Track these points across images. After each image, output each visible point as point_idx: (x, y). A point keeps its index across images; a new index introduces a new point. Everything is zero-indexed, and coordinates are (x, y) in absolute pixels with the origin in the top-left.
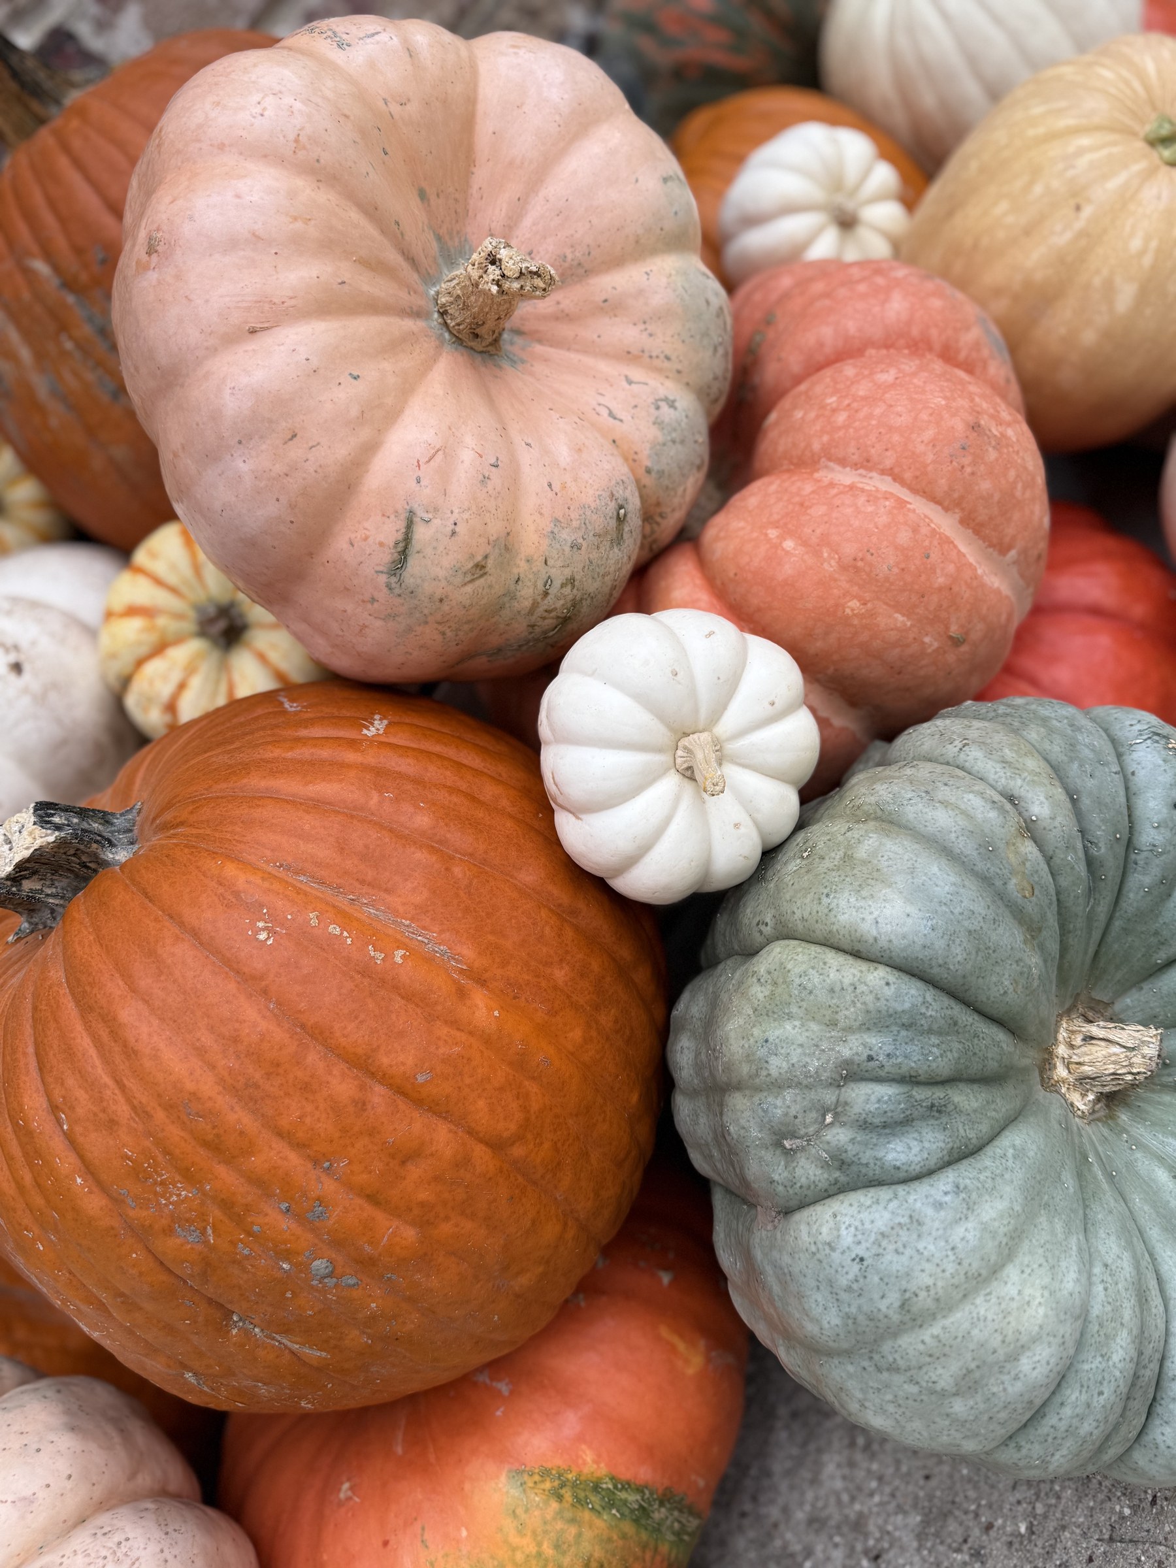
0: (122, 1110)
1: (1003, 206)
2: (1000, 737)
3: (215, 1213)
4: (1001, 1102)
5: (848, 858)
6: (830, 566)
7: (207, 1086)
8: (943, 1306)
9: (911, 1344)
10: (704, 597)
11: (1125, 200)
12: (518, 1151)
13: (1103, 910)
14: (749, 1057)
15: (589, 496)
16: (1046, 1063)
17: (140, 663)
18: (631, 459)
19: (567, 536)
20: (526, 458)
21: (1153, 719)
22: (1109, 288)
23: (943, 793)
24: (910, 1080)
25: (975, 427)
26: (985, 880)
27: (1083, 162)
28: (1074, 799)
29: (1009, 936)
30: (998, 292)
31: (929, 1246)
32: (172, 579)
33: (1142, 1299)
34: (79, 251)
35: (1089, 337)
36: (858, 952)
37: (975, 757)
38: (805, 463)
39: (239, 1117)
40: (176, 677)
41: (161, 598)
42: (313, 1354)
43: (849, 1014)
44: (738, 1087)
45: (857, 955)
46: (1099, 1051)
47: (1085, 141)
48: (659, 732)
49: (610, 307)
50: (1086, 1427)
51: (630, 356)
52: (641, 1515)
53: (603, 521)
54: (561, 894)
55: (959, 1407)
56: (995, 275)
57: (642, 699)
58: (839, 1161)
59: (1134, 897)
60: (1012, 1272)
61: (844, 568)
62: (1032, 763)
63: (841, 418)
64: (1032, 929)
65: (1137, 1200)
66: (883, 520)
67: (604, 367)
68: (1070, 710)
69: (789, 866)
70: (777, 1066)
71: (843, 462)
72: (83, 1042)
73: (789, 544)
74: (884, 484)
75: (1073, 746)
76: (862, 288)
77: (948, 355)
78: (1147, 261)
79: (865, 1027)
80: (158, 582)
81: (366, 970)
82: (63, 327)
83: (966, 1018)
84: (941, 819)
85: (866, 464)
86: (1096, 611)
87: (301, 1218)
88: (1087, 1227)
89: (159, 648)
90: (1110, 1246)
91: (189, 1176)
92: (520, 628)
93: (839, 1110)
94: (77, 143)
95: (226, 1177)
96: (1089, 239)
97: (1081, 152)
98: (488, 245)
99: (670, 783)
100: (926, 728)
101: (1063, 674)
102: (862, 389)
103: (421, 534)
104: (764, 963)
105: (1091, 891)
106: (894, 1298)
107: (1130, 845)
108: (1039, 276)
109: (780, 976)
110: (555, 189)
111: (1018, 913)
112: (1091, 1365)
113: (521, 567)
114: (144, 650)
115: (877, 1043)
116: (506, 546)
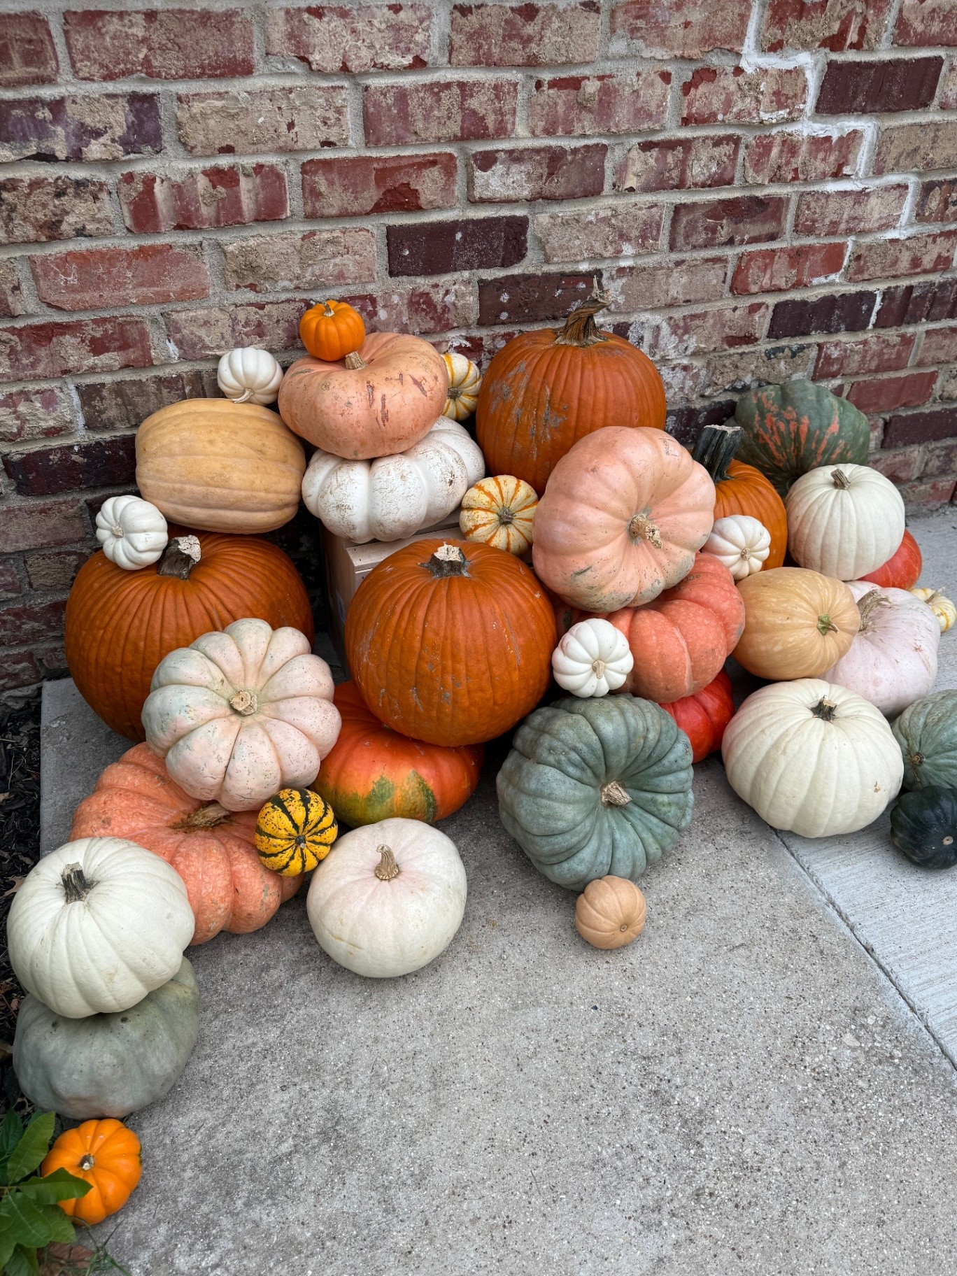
0: (442, 634)
1: (775, 600)
2: (656, 716)
3: (440, 667)
4: (593, 781)
5: (609, 712)
6: (658, 651)
7: (463, 645)
8: (556, 800)
9: (544, 802)
10: (626, 629)
11: (800, 627)
12: (496, 708)
13: (644, 767)
14: (558, 730)
15: (625, 591)
16: (604, 785)
17: (479, 509)
18: (640, 588)
19: (614, 595)
20: (621, 572)
21: (689, 741)
22: (776, 643)
23: (637, 717)
24: (584, 760)
25: (713, 650)
26: (629, 739)
27: (799, 609)
28: (659, 741)
29: (623, 752)
30: (755, 617)
31: (563, 788)
32: (505, 495)
33: (585, 837)
34: (561, 399)
35: (763, 648)
36: (595, 730)
37: (649, 715)
38: (673, 622)
39: (462, 655)
40: (485, 521)
41: (498, 498)
42: (421, 709)
43: (585, 739)
44: (550, 734)
45: (595, 731)
46: (617, 792)
47: (805, 605)
48: (596, 656)
49: (666, 552)
50: (557, 847)
51: (660, 565)
52: (429, 805)
53: (622, 598)
54: (545, 666)
55: (541, 820)
56: (758, 613)
57: (600, 647)
58: (559, 762)
59: (651, 771)
60: (572, 806)
61: (660, 653)
62: (658, 727)
63: (689, 621)
64: (628, 756)
65: (598, 824)
66: (677, 652)
67: (653, 563)
68: (675, 724)
69: (595, 703)
70: (562, 736)
71: (681, 631)
72: (444, 613)
73: (654, 638)
74: (684, 644)
75: (668, 731)
76: (723, 593)
77: (725, 626)
78: (790, 645)
79: (585, 744)
80: (501, 492)
81: (505, 649)
82: (538, 409)
83: (602, 759)
84: (632, 721)
85: (685, 636)
86: (705, 709)
87: (454, 684)
88: (587, 816)
89: (486, 510)
90: (588, 823)
91: (443, 657)
92: (585, 603)
93: (567, 754)
94: (586, 373)
95: (449, 663)
96: (783, 628)
97: (802, 607)
98: (656, 527)
99: (589, 666)
100: (644, 701)
101: (683, 717)
102: (699, 619)
103: (589, 573)
104: (575, 717)
105: (645, 761)
106: (549, 791)
107: (660, 760)
108: (766, 624)
109: (576, 722)
110: (680, 518)
111: (629, 751)
112: (567, 836)
113: (599, 594)
114: (483, 507)
115: (585, 749)
116: (601, 588)
